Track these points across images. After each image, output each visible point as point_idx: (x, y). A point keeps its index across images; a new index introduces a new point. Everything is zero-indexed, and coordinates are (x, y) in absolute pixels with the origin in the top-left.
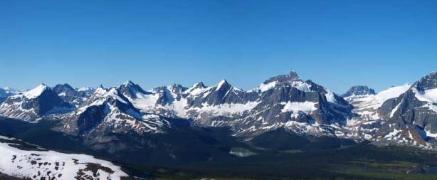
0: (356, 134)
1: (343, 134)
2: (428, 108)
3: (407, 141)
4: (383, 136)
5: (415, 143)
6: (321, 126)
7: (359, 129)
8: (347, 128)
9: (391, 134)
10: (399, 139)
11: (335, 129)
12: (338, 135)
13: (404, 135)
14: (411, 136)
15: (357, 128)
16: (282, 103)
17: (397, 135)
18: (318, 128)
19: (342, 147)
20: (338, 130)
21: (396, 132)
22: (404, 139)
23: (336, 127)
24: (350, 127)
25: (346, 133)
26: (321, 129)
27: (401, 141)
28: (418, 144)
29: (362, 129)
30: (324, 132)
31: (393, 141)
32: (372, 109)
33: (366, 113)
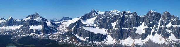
0: (57, 38)
1: (52, 38)
2: (82, 28)
3: (72, 42)
4: (63, 40)
5: (75, 43)
6: (44, 35)
7: (59, 35)
8: (54, 35)
9: (66, 39)
10: (69, 41)
11: (49, 36)
12: (50, 38)
13: (71, 39)
14: (73, 40)
15: (58, 35)
16: (30, 26)
17: (68, 40)
18: (42, 35)
19: (51, 43)
20: (50, 36)
21: (68, 38)
22: (71, 41)
23: (50, 35)
24: (56, 35)
25: (53, 37)
26: (43, 36)
27: (70, 42)
28: (76, 44)
29: (60, 36)
30: (44, 37)
31: (66, 42)
32: (65, 27)
33: (63, 29)
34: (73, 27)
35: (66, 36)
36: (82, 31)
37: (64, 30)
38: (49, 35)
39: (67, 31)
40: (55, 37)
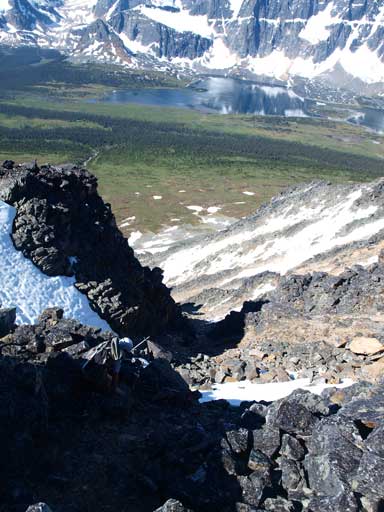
34: (110, 7)
35: (90, 35)
36: (138, 22)
37: (81, 17)
38: (35, 32)
39: (91, 19)
40: (55, 39)
